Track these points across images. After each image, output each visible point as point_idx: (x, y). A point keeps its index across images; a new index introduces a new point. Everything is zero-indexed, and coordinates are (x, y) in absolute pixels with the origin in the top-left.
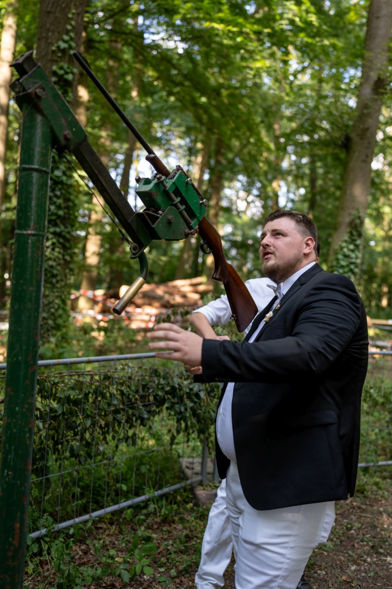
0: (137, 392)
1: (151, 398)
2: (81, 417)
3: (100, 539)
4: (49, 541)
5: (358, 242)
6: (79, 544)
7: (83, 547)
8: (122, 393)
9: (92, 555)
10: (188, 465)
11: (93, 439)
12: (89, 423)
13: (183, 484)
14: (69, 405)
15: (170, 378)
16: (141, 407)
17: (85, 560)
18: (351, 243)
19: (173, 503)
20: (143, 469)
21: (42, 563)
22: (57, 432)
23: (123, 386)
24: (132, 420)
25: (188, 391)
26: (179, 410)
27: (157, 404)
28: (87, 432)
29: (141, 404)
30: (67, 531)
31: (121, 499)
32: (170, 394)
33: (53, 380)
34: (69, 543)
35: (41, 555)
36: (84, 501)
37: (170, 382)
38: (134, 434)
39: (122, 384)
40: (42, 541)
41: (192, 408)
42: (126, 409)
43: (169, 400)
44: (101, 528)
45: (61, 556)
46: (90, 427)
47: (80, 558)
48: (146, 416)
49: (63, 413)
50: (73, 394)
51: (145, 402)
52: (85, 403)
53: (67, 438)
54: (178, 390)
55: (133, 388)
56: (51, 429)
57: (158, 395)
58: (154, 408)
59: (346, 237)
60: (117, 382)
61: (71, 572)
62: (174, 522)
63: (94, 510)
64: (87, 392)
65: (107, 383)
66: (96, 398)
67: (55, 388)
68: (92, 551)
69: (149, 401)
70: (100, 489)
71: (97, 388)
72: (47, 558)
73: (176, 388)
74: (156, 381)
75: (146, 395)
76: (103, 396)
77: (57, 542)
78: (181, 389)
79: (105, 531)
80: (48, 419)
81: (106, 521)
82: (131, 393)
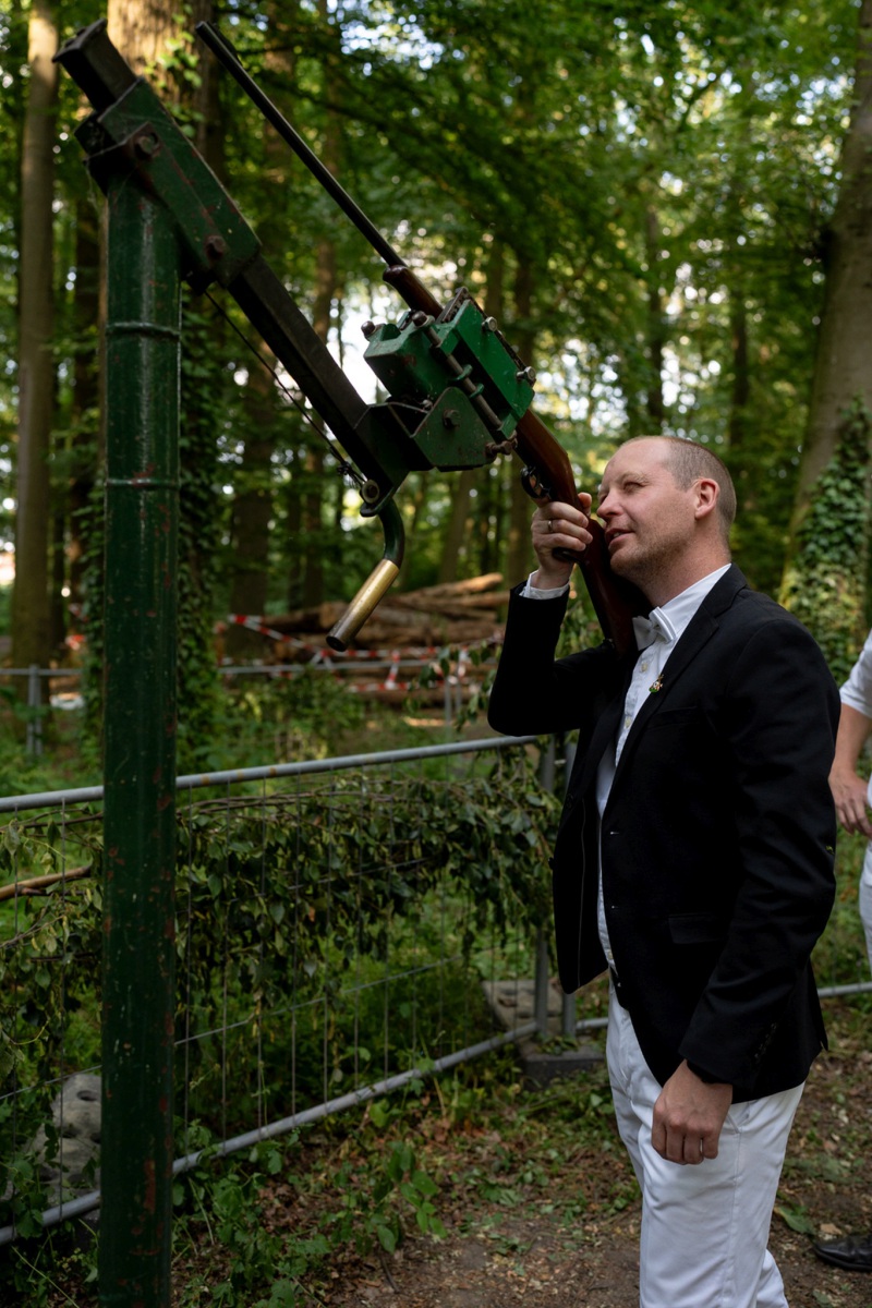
0: (383, 838)
1: (417, 851)
2: (262, 901)
3: (318, 1172)
4: (206, 1181)
5: (861, 474)
6: (271, 1183)
7: (282, 1190)
8: (351, 842)
9: (302, 1206)
10: (503, 997)
11: (291, 949)
12: (279, 914)
13: (495, 1041)
14: (234, 875)
15: (457, 805)
16: (395, 873)
17: (289, 1219)
18: (843, 477)
19: (476, 1084)
20: (405, 1010)
21: (196, 1230)
22: (211, 937)
23: (350, 826)
24: (376, 902)
25: (498, 831)
26: (480, 876)
27: (430, 863)
28: (277, 935)
29: (395, 866)
30: (244, 1156)
31: (360, 1081)
32: (458, 841)
33: (195, 822)
34: (250, 1184)
35: (191, 1212)
36: (277, 1086)
37: (457, 812)
38: (383, 934)
39: (349, 823)
40: (190, 1180)
41: (510, 871)
42: (362, 878)
43: (456, 855)
44: (319, 1146)
45: (234, 1213)
46: (283, 922)
47: (277, 1216)
48: (407, 893)
49: (223, 896)
50: (243, 850)
51: (402, 860)
52: (268, 869)
53: (233, 950)
54: (475, 830)
55: (375, 830)
56: (198, 931)
57: (430, 844)
58: (423, 874)
59: (833, 465)
60: (337, 819)
61: (259, 1247)
62: (479, 1126)
63: (300, 1108)
64: (273, 843)
65: (315, 823)
66: (294, 857)
67: (202, 838)
68: (301, 1199)
69: (412, 858)
70: (309, 1059)
71: (295, 833)
72: (205, 1216)
73: (471, 826)
74: (425, 814)
75: (405, 845)
76: (310, 852)
77: (223, 1183)
78: (482, 828)
79: (327, 1151)
80: (189, 910)
81: (328, 1129)
82: (371, 841)
